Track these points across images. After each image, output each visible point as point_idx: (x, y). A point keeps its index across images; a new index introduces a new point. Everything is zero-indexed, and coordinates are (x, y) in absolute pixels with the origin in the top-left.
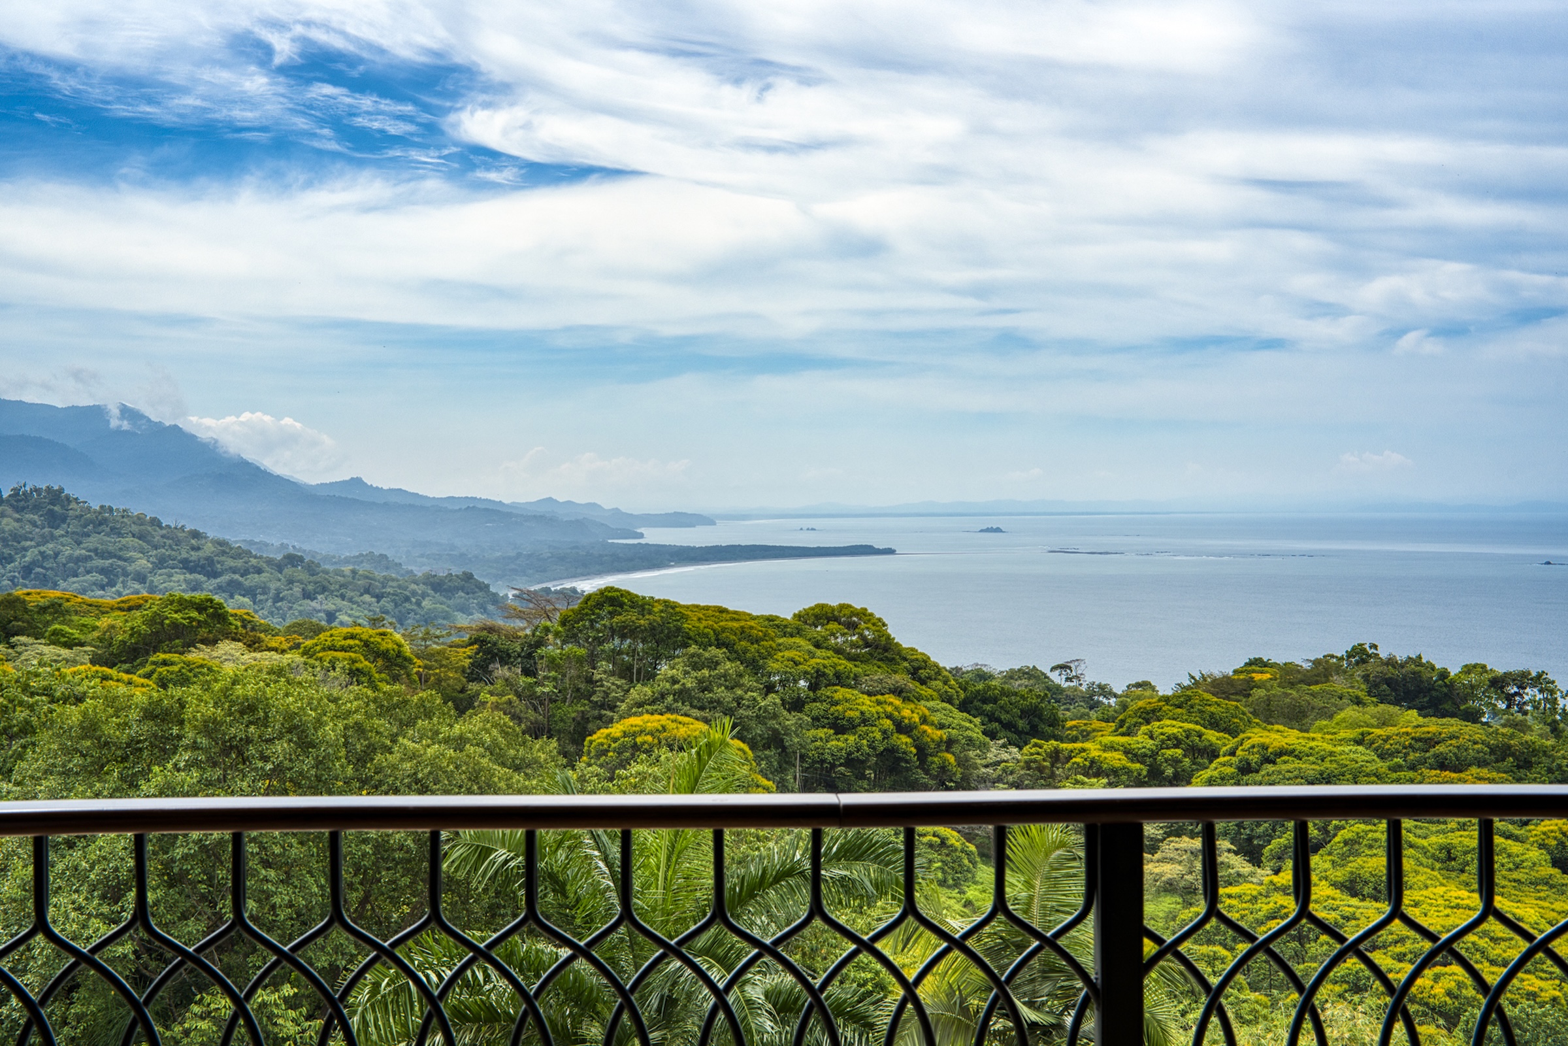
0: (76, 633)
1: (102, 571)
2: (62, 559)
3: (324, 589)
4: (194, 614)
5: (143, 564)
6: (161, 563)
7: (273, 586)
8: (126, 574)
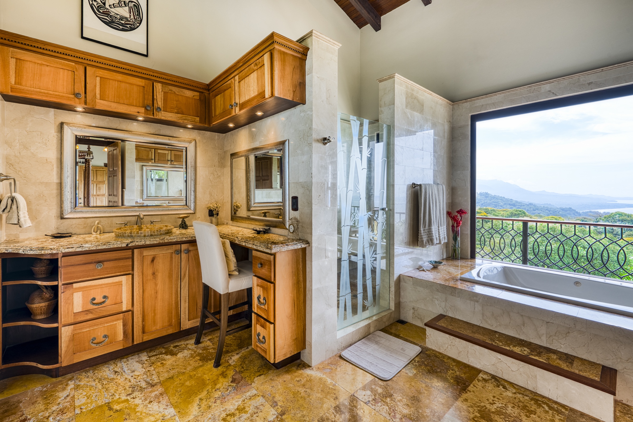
0: (497, 214)
1: (495, 205)
2: (488, 203)
3: (537, 209)
4: (519, 212)
5: (502, 204)
6: (505, 204)
7: (527, 208)
8: (499, 205)
